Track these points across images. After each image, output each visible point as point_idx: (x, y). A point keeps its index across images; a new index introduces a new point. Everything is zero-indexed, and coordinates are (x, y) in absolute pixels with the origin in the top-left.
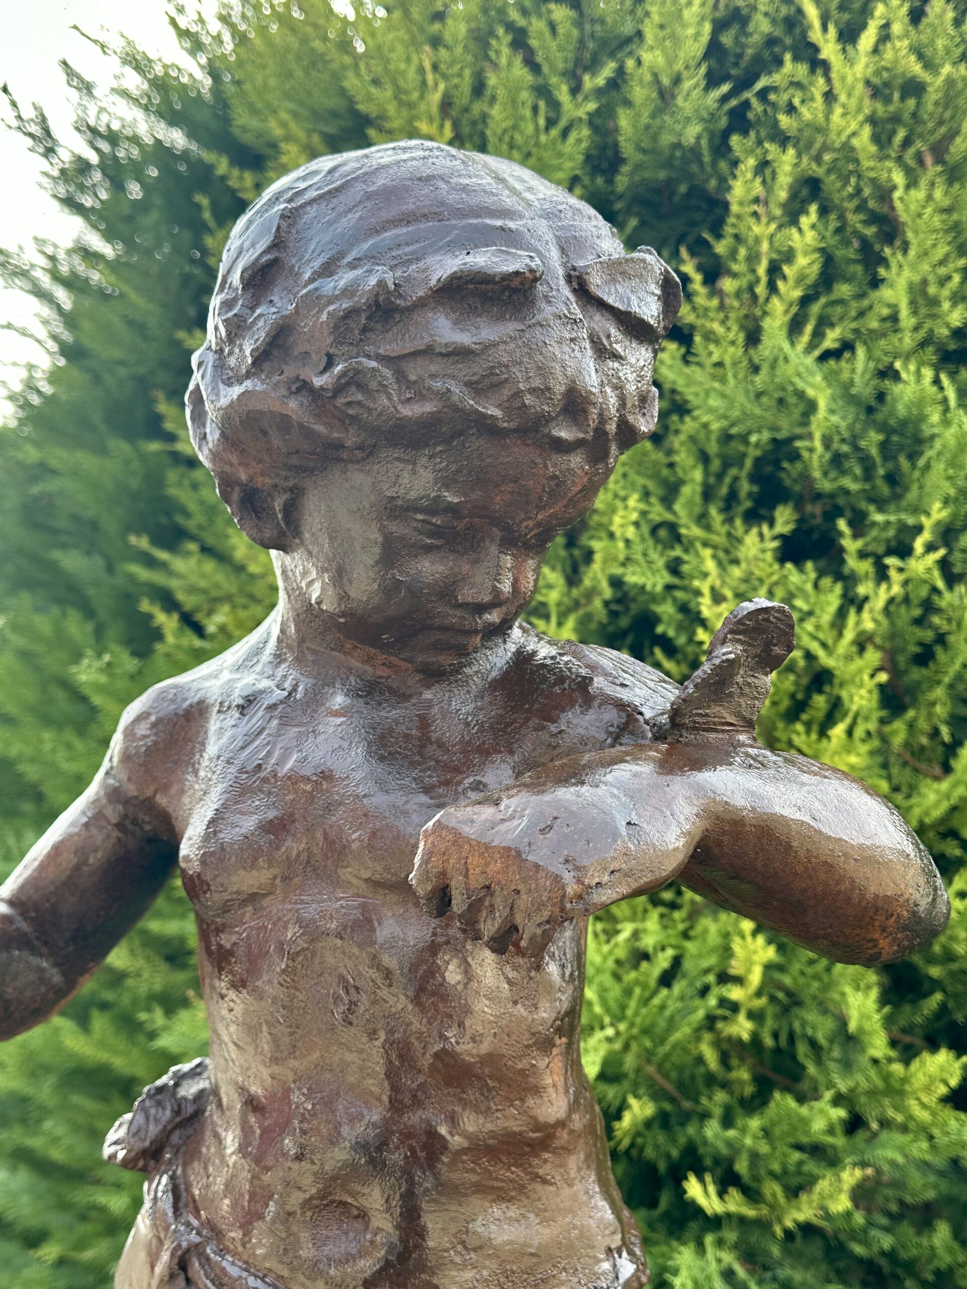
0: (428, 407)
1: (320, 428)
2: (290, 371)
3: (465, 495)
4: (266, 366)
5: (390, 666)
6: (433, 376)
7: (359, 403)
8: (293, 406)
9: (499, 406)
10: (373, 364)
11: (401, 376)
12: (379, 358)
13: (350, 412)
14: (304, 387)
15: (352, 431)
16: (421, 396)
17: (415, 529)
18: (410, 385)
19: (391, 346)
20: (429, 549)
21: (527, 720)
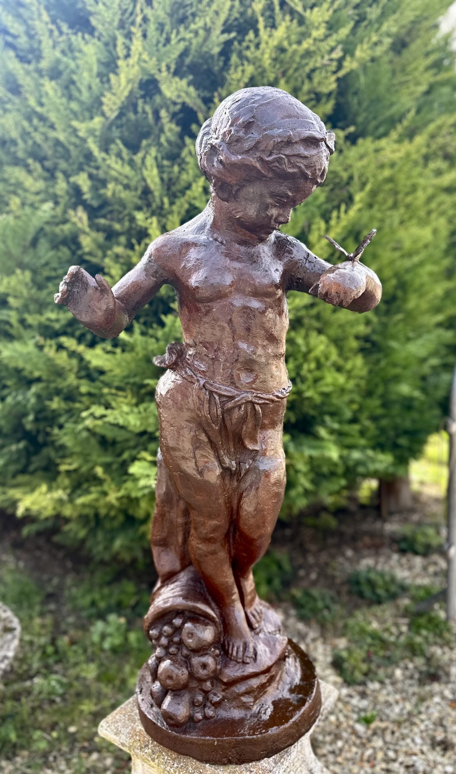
0: (295, 170)
1: (263, 172)
2: (258, 154)
3: (293, 193)
4: (251, 152)
5: (251, 237)
6: (297, 162)
7: (277, 166)
8: (258, 165)
9: (311, 172)
10: (284, 157)
11: (289, 161)
12: (285, 155)
13: (273, 168)
14: (261, 160)
15: (270, 173)
16: (293, 167)
17: (275, 201)
18: (291, 163)
19: (288, 152)
20: (276, 206)
21: (284, 254)
